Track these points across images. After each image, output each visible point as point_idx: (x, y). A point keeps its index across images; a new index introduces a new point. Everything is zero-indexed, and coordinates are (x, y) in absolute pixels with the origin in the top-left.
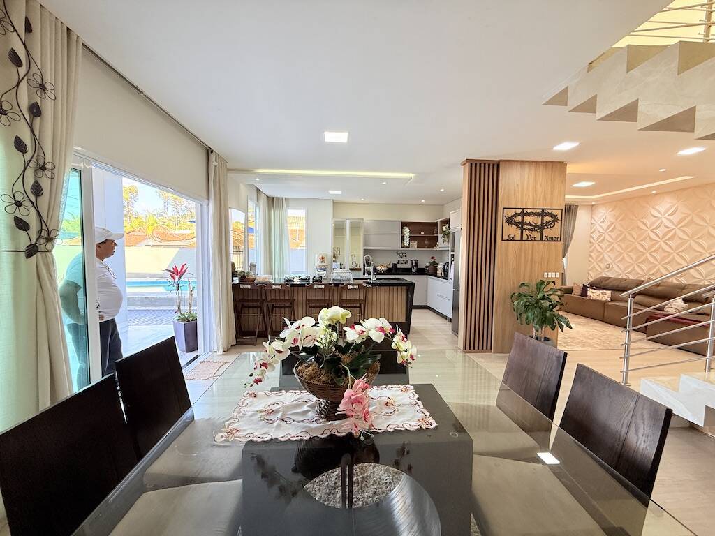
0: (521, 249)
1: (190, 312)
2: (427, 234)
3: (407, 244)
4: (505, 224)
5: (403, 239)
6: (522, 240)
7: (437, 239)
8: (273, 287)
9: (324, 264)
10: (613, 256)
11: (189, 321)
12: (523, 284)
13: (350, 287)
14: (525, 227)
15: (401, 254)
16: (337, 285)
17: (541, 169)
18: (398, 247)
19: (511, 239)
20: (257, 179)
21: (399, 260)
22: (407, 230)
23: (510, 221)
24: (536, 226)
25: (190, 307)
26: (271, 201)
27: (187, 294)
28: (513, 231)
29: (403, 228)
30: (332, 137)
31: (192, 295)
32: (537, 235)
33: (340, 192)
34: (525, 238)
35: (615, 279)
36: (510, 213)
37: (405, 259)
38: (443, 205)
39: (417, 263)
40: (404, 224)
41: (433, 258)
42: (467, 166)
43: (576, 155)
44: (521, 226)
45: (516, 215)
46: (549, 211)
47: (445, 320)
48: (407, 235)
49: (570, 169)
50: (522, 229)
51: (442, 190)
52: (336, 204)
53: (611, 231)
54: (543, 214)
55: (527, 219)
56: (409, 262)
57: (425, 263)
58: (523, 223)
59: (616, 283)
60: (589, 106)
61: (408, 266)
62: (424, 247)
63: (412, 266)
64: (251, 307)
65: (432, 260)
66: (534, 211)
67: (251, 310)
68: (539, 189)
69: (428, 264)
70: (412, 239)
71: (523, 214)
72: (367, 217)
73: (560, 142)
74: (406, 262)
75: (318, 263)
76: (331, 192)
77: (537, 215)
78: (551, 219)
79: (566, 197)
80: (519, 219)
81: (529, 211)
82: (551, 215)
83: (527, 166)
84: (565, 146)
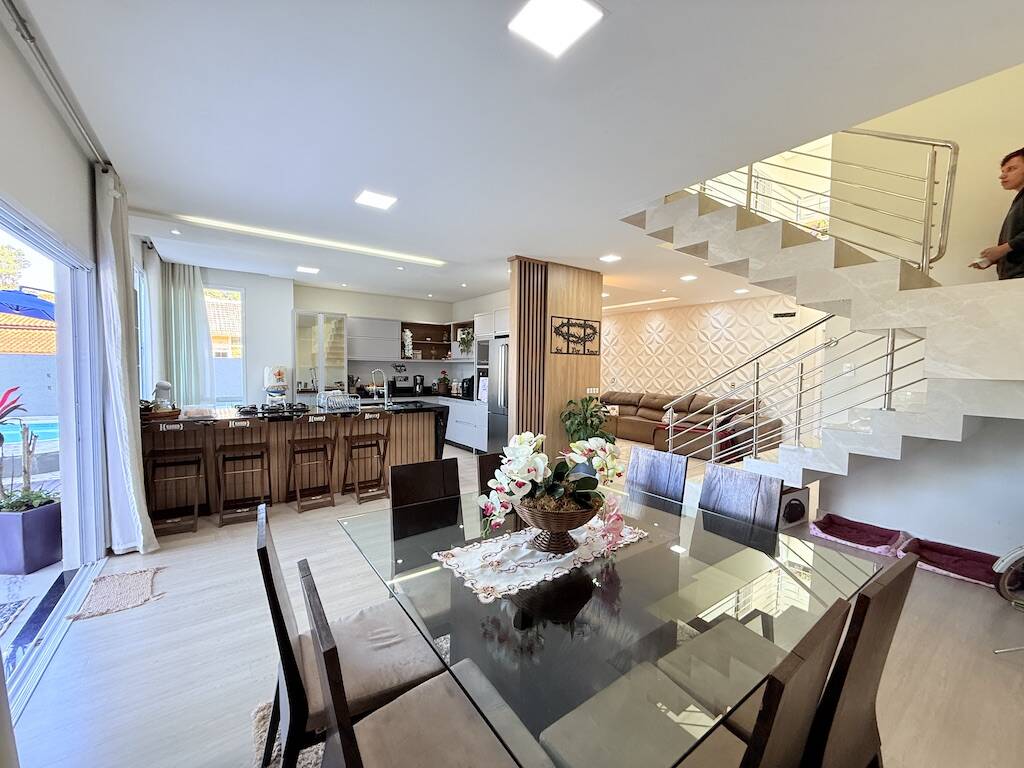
0: (567, 363)
1: (27, 489)
2: (434, 340)
3: (409, 352)
4: (554, 334)
5: (403, 346)
6: (568, 353)
7: (448, 348)
8: (231, 425)
9: (282, 384)
10: (617, 370)
11: (32, 507)
12: (571, 402)
13: (367, 416)
14: (571, 339)
15: (398, 367)
16: (345, 415)
17: (583, 277)
18: (396, 357)
19: (559, 352)
20: (175, 232)
21: (397, 374)
22: (408, 334)
23: (558, 331)
24: (579, 338)
25: (27, 478)
26: (169, 270)
27: (20, 452)
28: (560, 342)
29: (403, 331)
30: (370, 199)
31: (30, 452)
32: (580, 347)
33: (315, 271)
34: (570, 351)
35: (621, 394)
36: (557, 323)
37: (404, 374)
38: (451, 303)
39: (422, 380)
40: (405, 326)
41: (444, 372)
42: (516, 263)
43: (615, 268)
44: (567, 337)
45: (563, 325)
46: (590, 323)
47: (469, 454)
48: (409, 341)
49: (606, 280)
50: (568, 341)
51: (464, 285)
52: (300, 288)
53: (615, 345)
54: (584, 326)
55: (573, 330)
56: (411, 380)
57: (432, 380)
58: (569, 334)
59: (622, 398)
60: (666, 235)
61: (409, 384)
62: (431, 359)
63: (416, 383)
64: (171, 464)
65: (443, 376)
66: (578, 322)
67: (171, 470)
68: (582, 300)
69: (435, 381)
70: (415, 346)
71: (569, 325)
72: (352, 311)
73: (607, 254)
74: (406, 379)
75: (270, 382)
76: (301, 269)
77: (580, 326)
78: (591, 331)
79: (604, 308)
80: (565, 329)
81: (574, 321)
82: (592, 327)
83: (572, 271)
84: (610, 258)
